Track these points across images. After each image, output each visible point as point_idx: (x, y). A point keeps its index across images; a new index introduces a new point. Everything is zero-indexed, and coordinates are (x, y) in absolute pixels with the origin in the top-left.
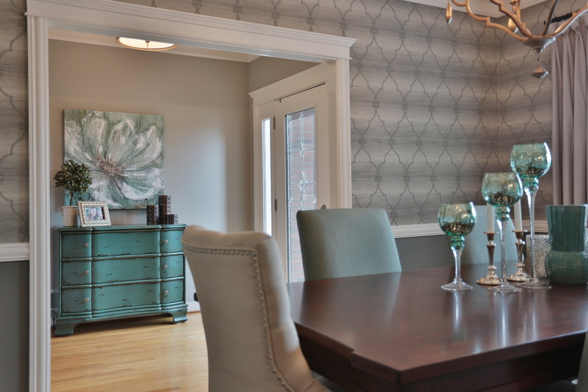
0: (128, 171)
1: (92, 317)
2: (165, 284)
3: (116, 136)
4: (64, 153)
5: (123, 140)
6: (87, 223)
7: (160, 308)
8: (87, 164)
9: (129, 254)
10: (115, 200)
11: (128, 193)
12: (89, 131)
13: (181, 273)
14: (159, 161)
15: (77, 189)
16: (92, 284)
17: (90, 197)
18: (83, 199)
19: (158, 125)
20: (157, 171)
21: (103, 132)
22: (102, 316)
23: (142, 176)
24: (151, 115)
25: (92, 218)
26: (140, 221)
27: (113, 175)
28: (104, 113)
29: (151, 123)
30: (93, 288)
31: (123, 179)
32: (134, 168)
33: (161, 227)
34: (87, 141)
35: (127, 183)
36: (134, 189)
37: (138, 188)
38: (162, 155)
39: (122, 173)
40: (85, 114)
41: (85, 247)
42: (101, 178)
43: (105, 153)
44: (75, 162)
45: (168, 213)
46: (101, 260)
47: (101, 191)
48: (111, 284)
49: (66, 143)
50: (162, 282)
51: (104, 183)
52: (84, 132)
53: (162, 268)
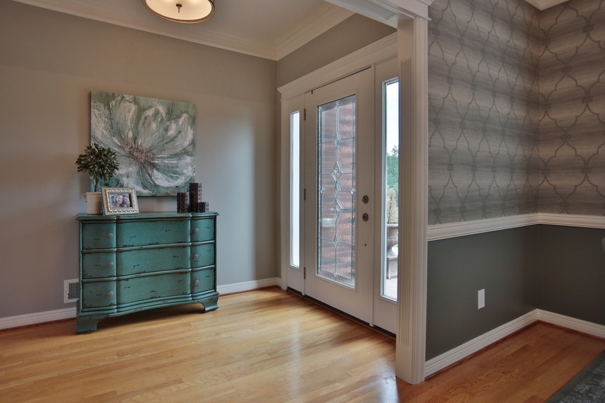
0: (159, 158)
1: (117, 312)
2: (196, 274)
3: (146, 121)
4: (90, 136)
5: (154, 126)
6: (111, 210)
7: (191, 299)
8: (114, 149)
9: (157, 244)
10: (145, 187)
11: (158, 180)
12: (117, 116)
13: (212, 262)
14: (190, 149)
15: (102, 175)
16: (117, 276)
17: (118, 183)
18: (110, 185)
19: (190, 113)
20: (188, 159)
21: (132, 116)
22: (128, 309)
23: (173, 163)
24: (183, 103)
25: (118, 205)
26: (170, 208)
27: (143, 162)
28: (135, 97)
29: (183, 111)
30: (118, 281)
31: (154, 166)
32: (165, 154)
33: (191, 216)
34: (115, 125)
35: (158, 170)
36: (165, 176)
37: (169, 175)
38: (193, 143)
39: (152, 160)
40: (113, 97)
41: (109, 237)
42: (130, 164)
43: (135, 139)
44: (101, 146)
45: (199, 201)
46: (126, 251)
47: (130, 177)
48: (138, 275)
49: (93, 126)
50: (192, 272)
51: (133, 169)
52: (112, 116)
53: (193, 257)
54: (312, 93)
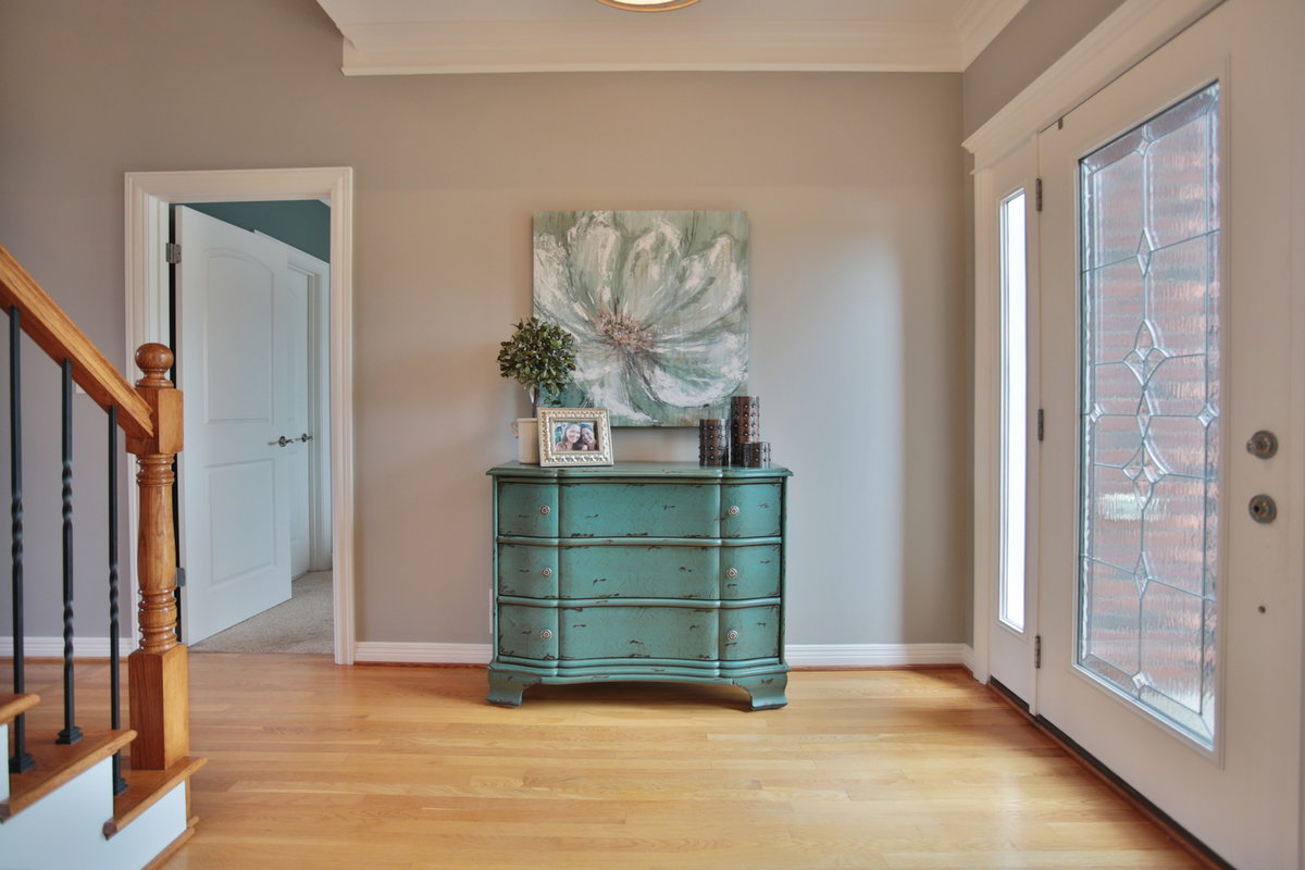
0: (666, 341)
1: (558, 675)
2: (731, 616)
3: (639, 263)
4: (530, 305)
5: (655, 271)
6: (550, 456)
7: (717, 672)
9: (645, 535)
10: (637, 407)
11: (665, 391)
12: (582, 257)
13: (774, 589)
14: (736, 317)
16: (560, 598)
17: (583, 398)
18: (561, 403)
19: (735, 233)
20: (731, 341)
21: (611, 255)
22: (578, 674)
23: (697, 352)
24: (718, 212)
25: (570, 446)
26: (686, 455)
27: (632, 352)
28: (614, 215)
29: (718, 232)
30: (562, 608)
31: (654, 360)
32: (679, 333)
33: (721, 476)
34: (577, 277)
35: (664, 368)
36: (680, 382)
37: (689, 378)
38: (743, 303)
39: (652, 346)
40: (574, 219)
41: (544, 513)
42: (607, 357)
43: (616, 303)
45: (752, 440)
46: (579, 546)
47: (606, 386)
48: (602, 602)
49: (537, 283)
50: (722, 608)
51: (613, 368)
52: (571, 259)
53: (724, 575)
54: (1060, 126)
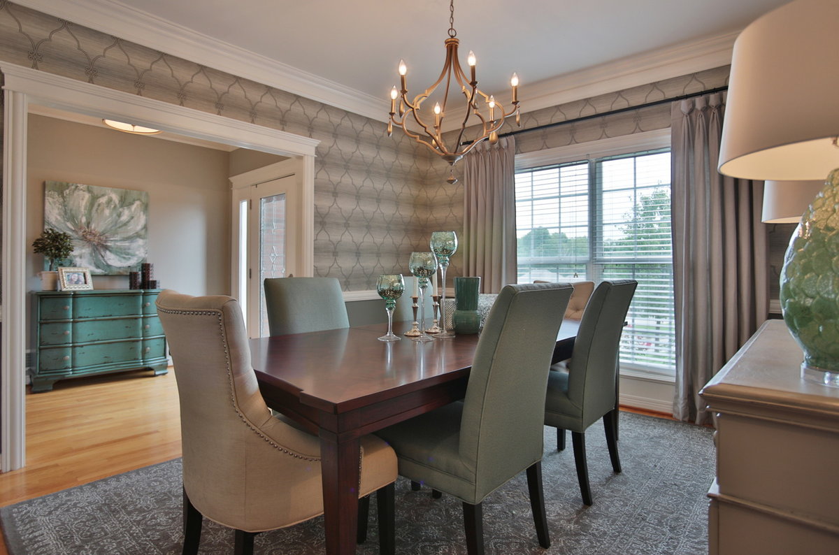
0: (111, 241)
1: (73, 374)
2: (147, 342)
3: (99, 208)
4: (43, 222)
5: (107, 212)
6: (67, 286)
7: (142, 364)
8: (69, 233)
9: (111, 316)
10: (98, 267)
11: (111, 261)
12: (71, 202)
14: (143, 232)
15: (57, 256)
16: (73, 343)
17: (71, 263)
18: (64, 265)
19: (143, 200)
20: (140, 242)
21: (86, 204)
22: (82, 372)
23: (125, 246)
24: (135, 192)
25: (73, 283)
26: (123, 286)
27: (96, 244)
28: (88, 187)
29: (136, 199)
30: (74, 347)
31: (106, 248)
32: (118, 237)
33: (143, 292)
34: (69, 211)
35: (110, 251)
36: (117, 257)
37: (122, 256)
38: (145, 227)
39: (106, 241)
40: (68, 186)
41: (65, 310)
42: (84, 246)
43: (88, 224)
44: (56, 230)
46: (82, 321)
47: (83, 258)
48: (92, 343)
49: (47, 212)
50: (143, 340)
51: (86, 251)
52: (66, 203)
53: (144, 328)
54: (256, 187)
